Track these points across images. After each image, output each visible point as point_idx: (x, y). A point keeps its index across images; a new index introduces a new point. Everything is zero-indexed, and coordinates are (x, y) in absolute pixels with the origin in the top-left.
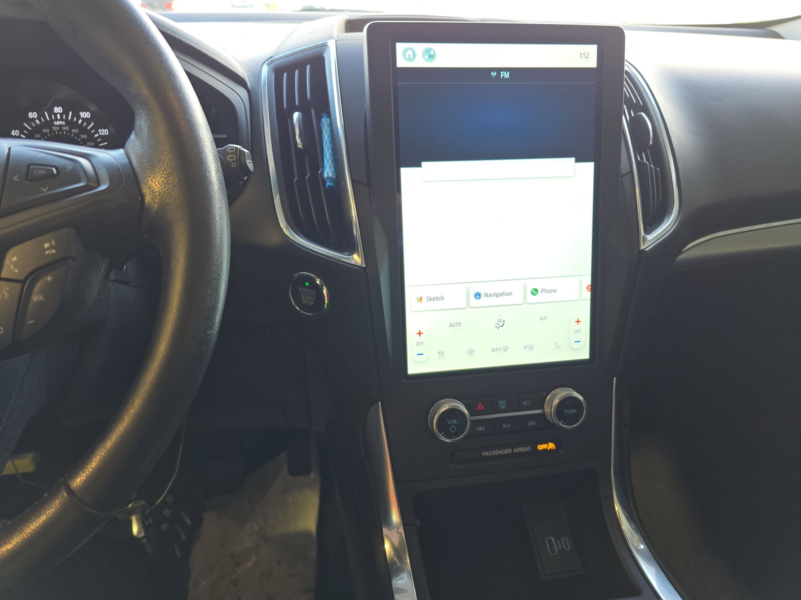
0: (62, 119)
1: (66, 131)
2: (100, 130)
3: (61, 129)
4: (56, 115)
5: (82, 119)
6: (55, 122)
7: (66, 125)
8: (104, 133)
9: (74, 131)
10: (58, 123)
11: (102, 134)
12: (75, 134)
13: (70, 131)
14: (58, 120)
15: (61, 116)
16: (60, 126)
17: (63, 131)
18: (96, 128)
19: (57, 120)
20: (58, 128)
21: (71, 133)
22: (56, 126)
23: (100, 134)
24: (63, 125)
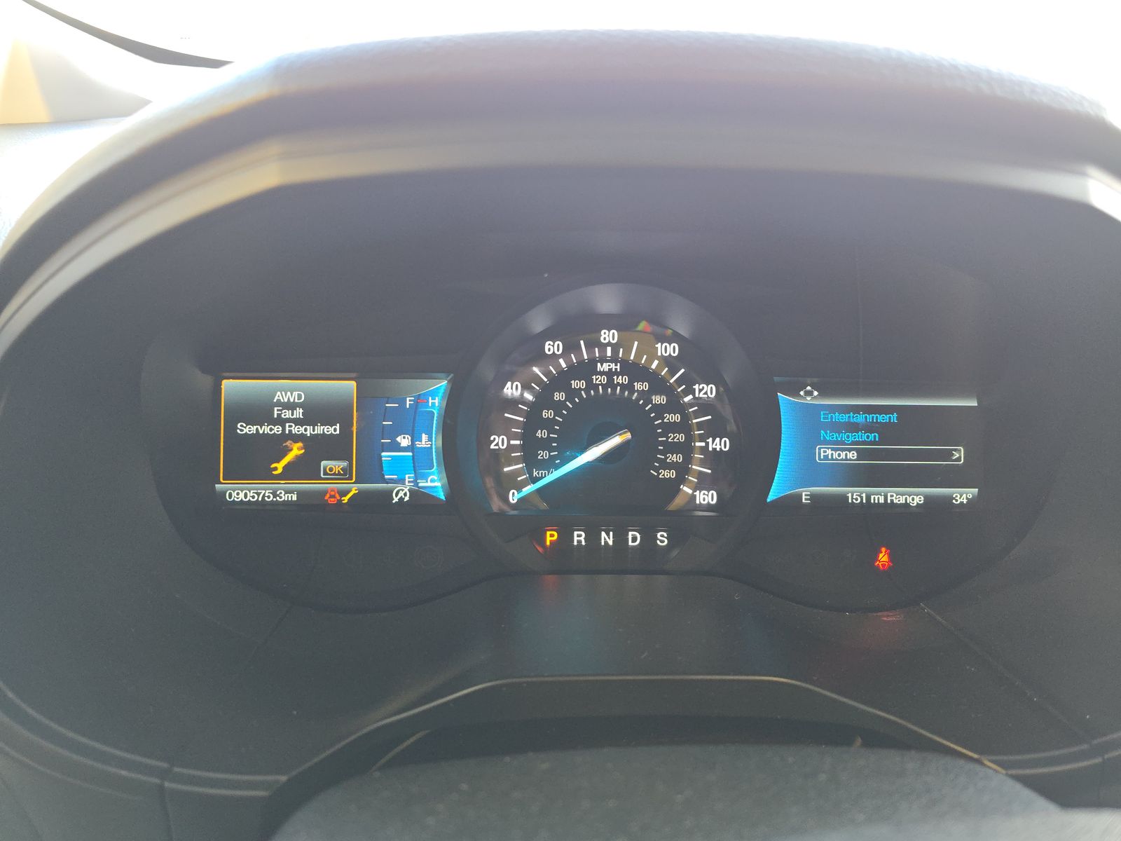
0: (614, 359)
1: (622, 385)
2: (696, 387)
3: (610, 383)
4: (603, 347)
5: (658, 358)
6: (599, 364)
7: (622, 373)
8: (706, 393)
9: (638, 386)
10: (606, 367)
11: (701, 395)
12: (642, 393)
13: (629, 387)
14: (607, 361)
15: (615, 351)
16: (610, 374)
17: (614, 387)
18: (688, 381)
19: (603, 360)
20: (604, 379)
21: (632, 390)
22: (602, 373)
23: (697, 396)
24: (617, 373)
